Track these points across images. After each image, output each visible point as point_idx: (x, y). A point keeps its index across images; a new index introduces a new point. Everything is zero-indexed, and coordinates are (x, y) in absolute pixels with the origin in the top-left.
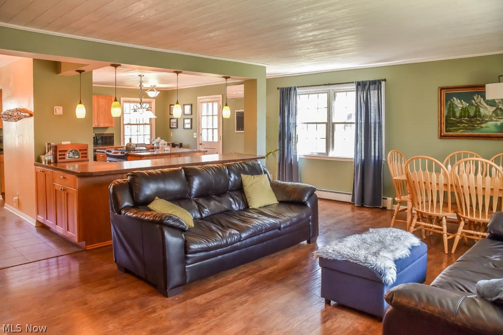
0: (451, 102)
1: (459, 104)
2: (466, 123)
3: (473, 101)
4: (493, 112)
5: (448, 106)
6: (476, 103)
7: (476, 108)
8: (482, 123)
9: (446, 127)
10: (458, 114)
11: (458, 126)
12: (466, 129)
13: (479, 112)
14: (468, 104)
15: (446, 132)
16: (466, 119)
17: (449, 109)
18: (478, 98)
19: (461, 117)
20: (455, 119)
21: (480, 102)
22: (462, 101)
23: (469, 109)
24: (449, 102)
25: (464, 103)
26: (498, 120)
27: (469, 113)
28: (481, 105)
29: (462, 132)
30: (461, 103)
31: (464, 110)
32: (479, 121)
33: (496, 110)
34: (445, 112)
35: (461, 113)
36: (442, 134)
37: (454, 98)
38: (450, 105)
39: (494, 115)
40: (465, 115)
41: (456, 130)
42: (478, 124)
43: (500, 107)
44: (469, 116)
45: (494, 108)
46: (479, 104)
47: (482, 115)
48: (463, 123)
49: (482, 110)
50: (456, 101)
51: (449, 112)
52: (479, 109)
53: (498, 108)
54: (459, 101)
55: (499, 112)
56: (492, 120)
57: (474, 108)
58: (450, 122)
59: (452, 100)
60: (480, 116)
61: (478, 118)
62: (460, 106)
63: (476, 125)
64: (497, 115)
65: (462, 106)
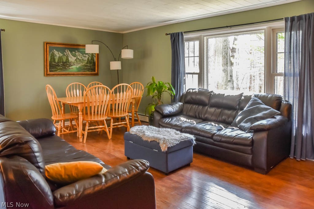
0: (53, 52)
1: (58, 54)
2: (61, 66)
3: (65, 53)
4: (75, 60)
5: (51, 55)
6: (67, 54)
7: (67, 57)
8: (69, 67)
9: (50, 69)
10: (57, 61)
11: (57, 68)
12: (61, 69)
13: (68, 60)
14: (62, 55)
15: (50, 72)
16: (61, 63)
17: (51, 57)
18: (67, 51)
19: (58, 62)
20: (55, 63)
21: (69, 54)
22: (59, 52)
23: (63, 58)
24: (51, 53)
25: (60, 54)
26: (78, 64)
27: (63, 60)
28: (69, 56)
29: (59, 72)
30: (59, 53)
31: (60, 58)
32: (68, 65)
33: (76, 59)
34: (49, 59)
35: (58, 60)
36: (48, 73)
37: (54, 50)
38: (52, 54)
39: (75, 62)
40: (60, 61)
41: (56, 71)
42: (68, 67)
43: (78, 57)
44: (63, 62)
45: (76, 58)
46: (68, 55)
47: (70, 61)
48: (60, 66)
49: (69, 59)
50: (56, 53)
51: (51, 59)
52: (68, 58)
53: (77, 58)
54: (57, 52)
55: (78, 60)
56: (74, 65)
57: (66, 57)
58: (51, 65)
59: (53, 51)
60: (69, 62)
61: (68, 63)
62: (58, 55)
63: (67, 67)
64: (77, 62)
65: (59, 56)
